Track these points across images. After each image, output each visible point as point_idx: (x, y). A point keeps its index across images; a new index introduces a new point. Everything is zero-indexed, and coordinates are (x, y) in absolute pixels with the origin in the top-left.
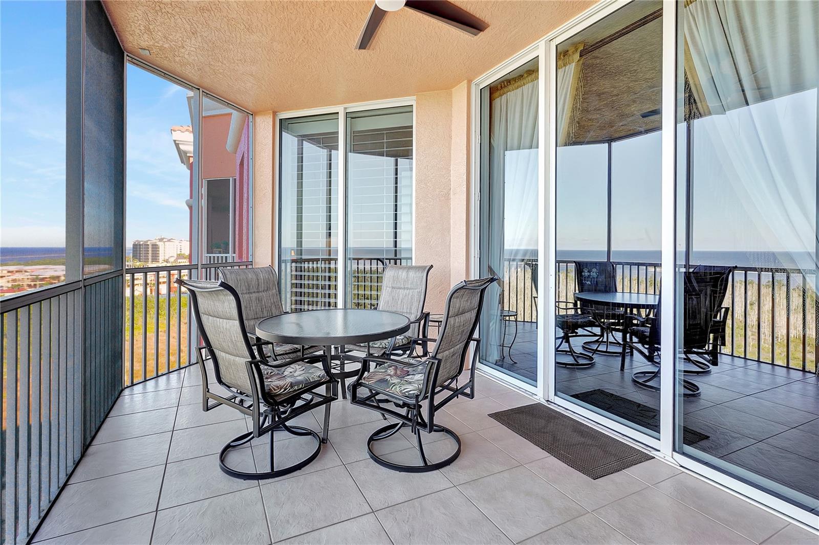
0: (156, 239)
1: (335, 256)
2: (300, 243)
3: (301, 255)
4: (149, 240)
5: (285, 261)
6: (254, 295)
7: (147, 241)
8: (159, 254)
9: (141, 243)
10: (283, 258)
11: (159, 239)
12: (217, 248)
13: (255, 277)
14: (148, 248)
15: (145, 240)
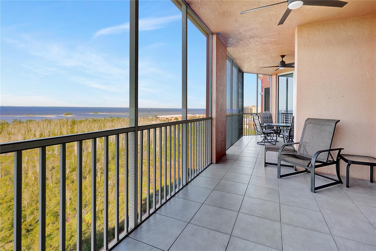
0: (251, 106)
1: (292, 112)
2: (287, 109)
3: (287, 112)
4: (249, 107)
5: (280, 114)
6: (266, 119)
7: (248, 107)
8: (252, 111)
9: (246, 107)
10: (279, 113)
11: (253, 106)
12: (268, 110)
13: (267, 116)
14: (249, 110)
15: (247, 106)
